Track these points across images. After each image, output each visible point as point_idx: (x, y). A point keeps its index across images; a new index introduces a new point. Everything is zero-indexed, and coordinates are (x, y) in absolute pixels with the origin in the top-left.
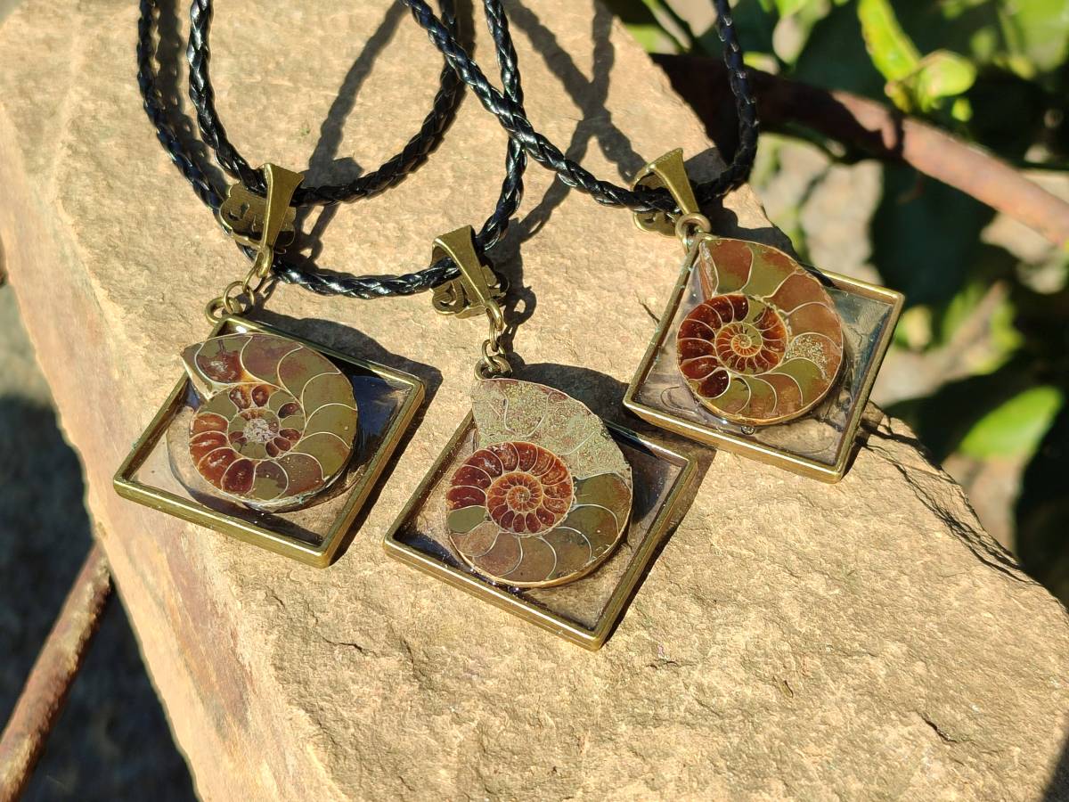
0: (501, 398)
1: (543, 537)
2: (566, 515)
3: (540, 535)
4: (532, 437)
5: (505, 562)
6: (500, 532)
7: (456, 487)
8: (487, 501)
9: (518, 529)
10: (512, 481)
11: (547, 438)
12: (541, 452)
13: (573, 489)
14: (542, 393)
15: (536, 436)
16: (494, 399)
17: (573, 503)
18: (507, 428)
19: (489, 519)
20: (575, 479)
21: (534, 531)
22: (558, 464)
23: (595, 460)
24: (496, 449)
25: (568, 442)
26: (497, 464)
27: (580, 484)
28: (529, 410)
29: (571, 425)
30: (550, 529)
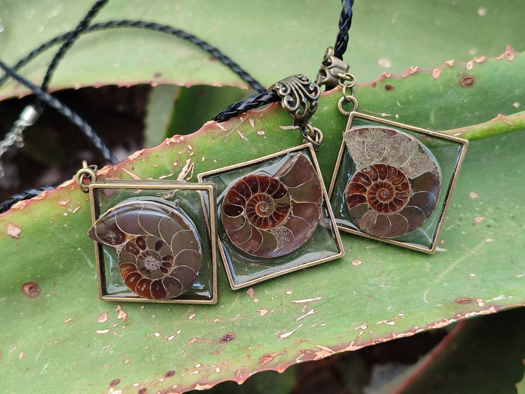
0: (361, 140)
1: (399, 213)
2: (409, 200)
3: (397, 212)
4: (383, 160)
5: (384, 229)
6: (377, 215)
7: (350, 195)
8: (367, 199)
9: (387, 211)
10: (378, 186)
11: (390, 159)
12: (389, 167)
13: (410, 185)
14: (382, 132)
15: (385, 159)
16: (358, 142)
17: (411, 193)
18: (369, 158)
19: (370, 209)
20: (409, 179)
21: (394, 210)
22: (399, 171)
23: (418, 167)
24: (365, 171)
25: (402, 159)
26: (367, 179)
27: (412, 181)
28: (378, 144)
29: (402, 149)
30: (402, 209)
